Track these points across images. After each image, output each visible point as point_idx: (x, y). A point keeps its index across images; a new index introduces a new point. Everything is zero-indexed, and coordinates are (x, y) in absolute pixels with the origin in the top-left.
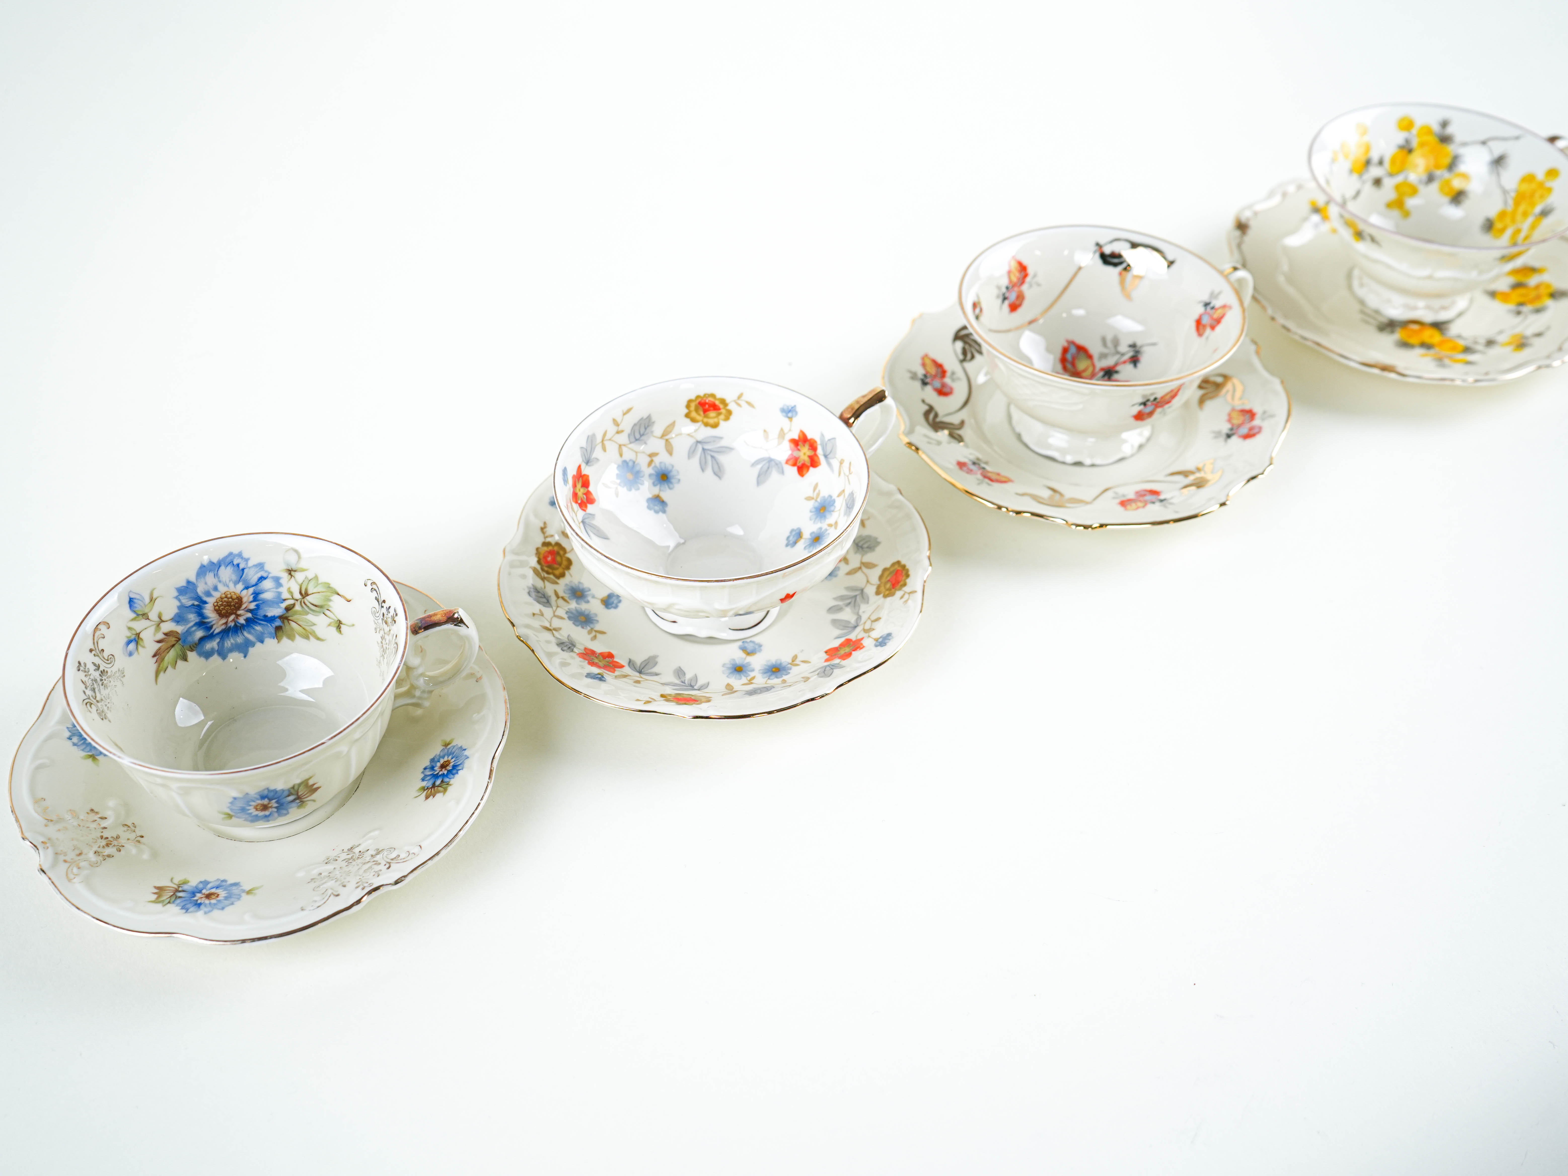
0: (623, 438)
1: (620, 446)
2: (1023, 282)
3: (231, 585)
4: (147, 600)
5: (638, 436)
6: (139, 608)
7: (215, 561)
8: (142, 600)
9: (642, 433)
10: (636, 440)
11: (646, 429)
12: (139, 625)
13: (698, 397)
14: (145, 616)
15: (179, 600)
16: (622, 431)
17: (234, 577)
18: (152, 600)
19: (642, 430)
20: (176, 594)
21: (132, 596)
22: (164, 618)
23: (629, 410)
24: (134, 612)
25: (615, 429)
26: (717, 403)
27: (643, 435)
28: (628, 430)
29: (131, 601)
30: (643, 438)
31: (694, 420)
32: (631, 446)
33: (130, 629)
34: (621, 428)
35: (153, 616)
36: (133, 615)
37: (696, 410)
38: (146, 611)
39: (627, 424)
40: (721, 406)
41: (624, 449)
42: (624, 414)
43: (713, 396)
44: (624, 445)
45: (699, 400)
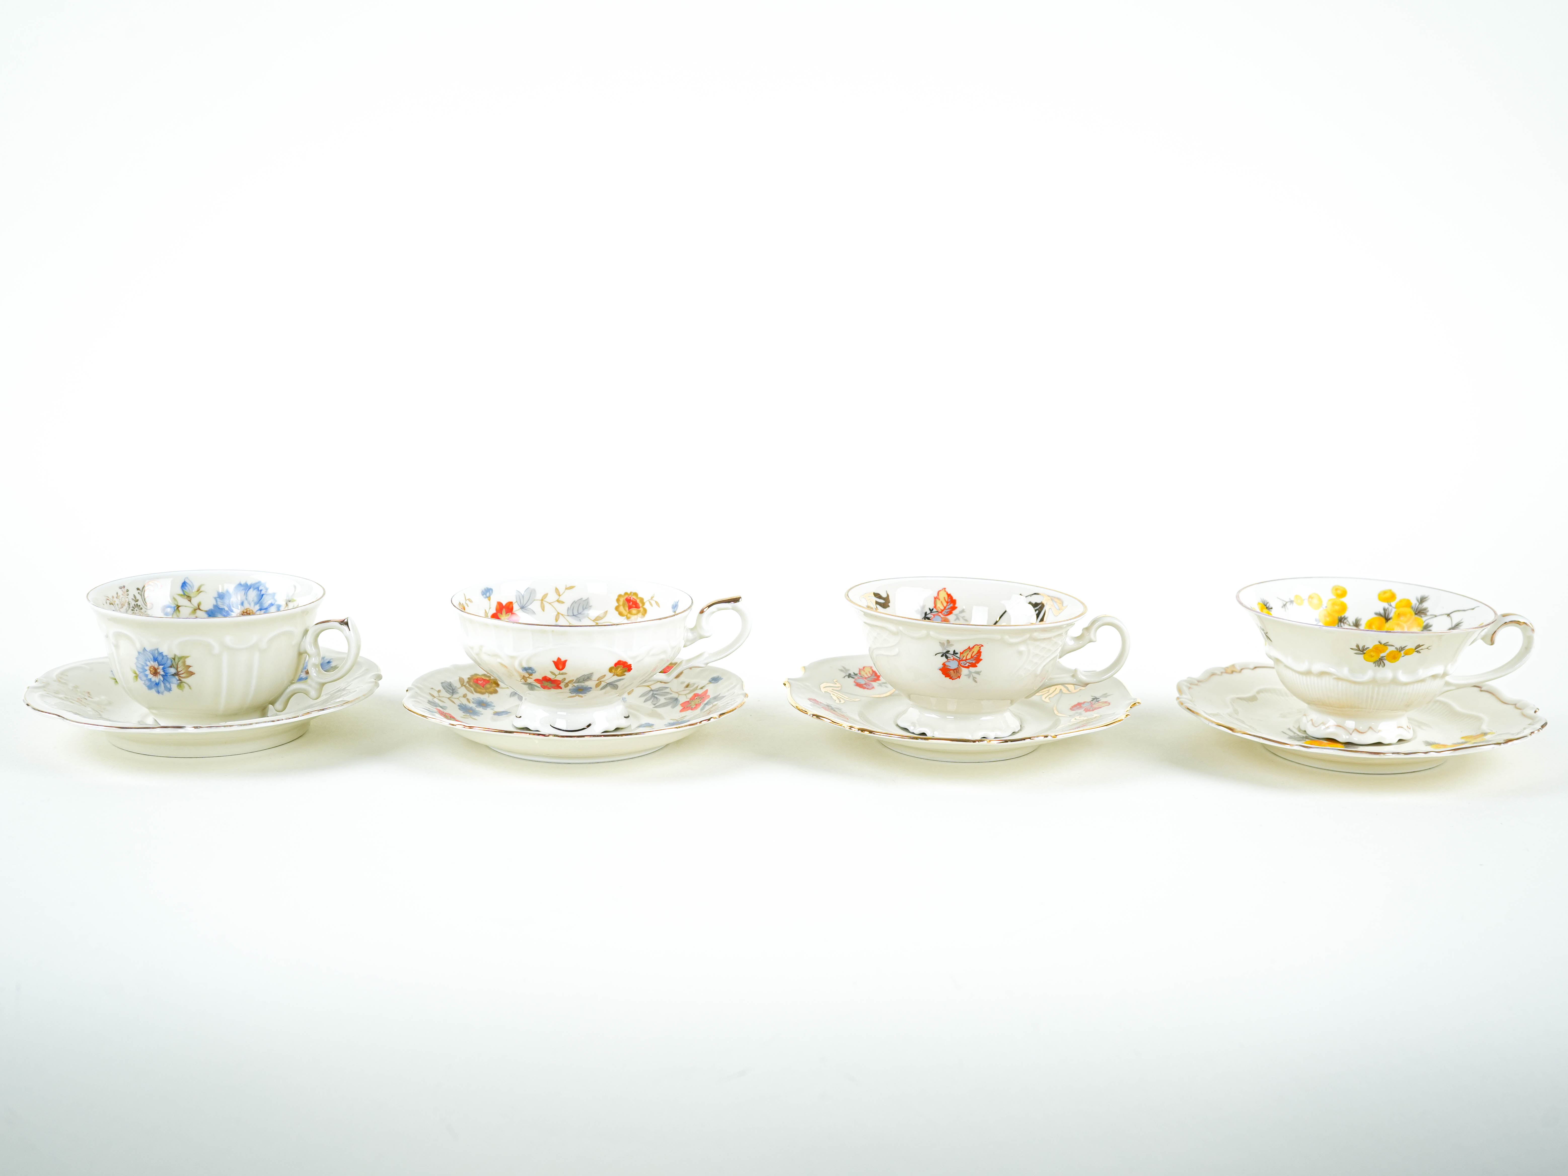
0: (563, 609)
1: (558, 613)
2: (950, 613)
3: (252, 604)
4: (195, 589)
5: (575, 613)
6: (187, 590)
7: (249, 583)
8: (192, 587)
9: (579, 612)
10: (574, 615)
11: (583, 610)
12: (182, 601)
13: (626, 593)
14: (189, 598)
15: (217, 601)
16: (563, 603)
17: (256, 599)
18: (199, 591)
19: (580, 610)
20: (216, 595)
21: (187, 581)
22: (201, 607)
23: (571, 588)
24: (183, 591)
25: (556, 597)
26: (638, 601)
27: (580, 613)
28: (568, 604)
29: (184, 584)
30: (579, 616)
31: (621, 614)
32: (568, 618)
33: (174, 599)
34: (561, 599)
35: (195, 601)
36: (181, 593)
37: (624, 605)
38: (192, 595)
39: (569, 598)
40: (641, 605)
41: (561, 617)
42: (566, 589)
43: (636, 594)
44: (562, 615)
45: (627, 596)
